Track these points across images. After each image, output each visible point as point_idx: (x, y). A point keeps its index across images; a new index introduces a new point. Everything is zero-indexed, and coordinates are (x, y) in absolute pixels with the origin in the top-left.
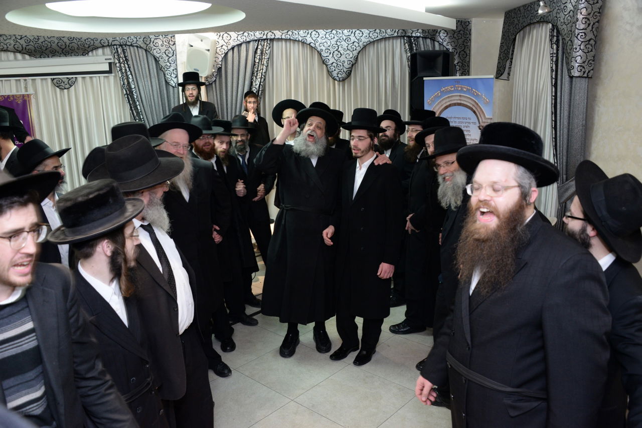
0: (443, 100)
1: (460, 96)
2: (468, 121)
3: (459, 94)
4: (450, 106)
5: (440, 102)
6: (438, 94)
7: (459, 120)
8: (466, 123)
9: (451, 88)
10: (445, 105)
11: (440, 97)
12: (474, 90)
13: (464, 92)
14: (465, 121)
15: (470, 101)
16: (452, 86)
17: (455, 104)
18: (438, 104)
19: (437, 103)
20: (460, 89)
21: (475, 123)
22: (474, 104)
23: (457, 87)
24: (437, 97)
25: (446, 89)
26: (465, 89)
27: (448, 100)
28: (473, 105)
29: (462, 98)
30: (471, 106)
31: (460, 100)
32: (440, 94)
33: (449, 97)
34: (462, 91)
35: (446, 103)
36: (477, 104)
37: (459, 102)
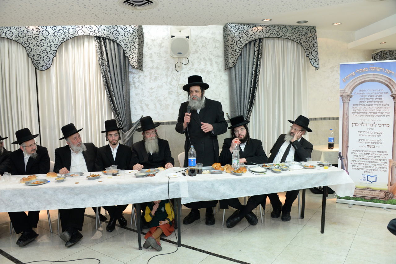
0: (357, 78)
1: (374, 75)
2: (381, 91)
3: (373, 73)
4: (364, 82)
5: (355, 79)
6: (352, 74)
7: (373, 92)
8: (378, 93)
9: (365, 69)
10: (359, 82)
11: (355, 76)
12: (387, 70)
13: (378, 72)
14: (378, 92)
15: (383, 78)
16: (366, 68)
17: (369, 81)
18: (353, 81)
19: (351, 80)
20: (373, 70)
21: (387, 93)
22: (387, 79)
23: (371, 69)
24: (353, 76)
25: (361, 71)
26: (378, 70)
27: (362, 78)
28: (386, 81)
29: (375, 76)
30: (384, 81)
31: (374, 78)
32: (354, 74)
33: (363, 76)
34: (376, 71)
35: (360, 80)
36: (390, 80)
37: (373, 79)
